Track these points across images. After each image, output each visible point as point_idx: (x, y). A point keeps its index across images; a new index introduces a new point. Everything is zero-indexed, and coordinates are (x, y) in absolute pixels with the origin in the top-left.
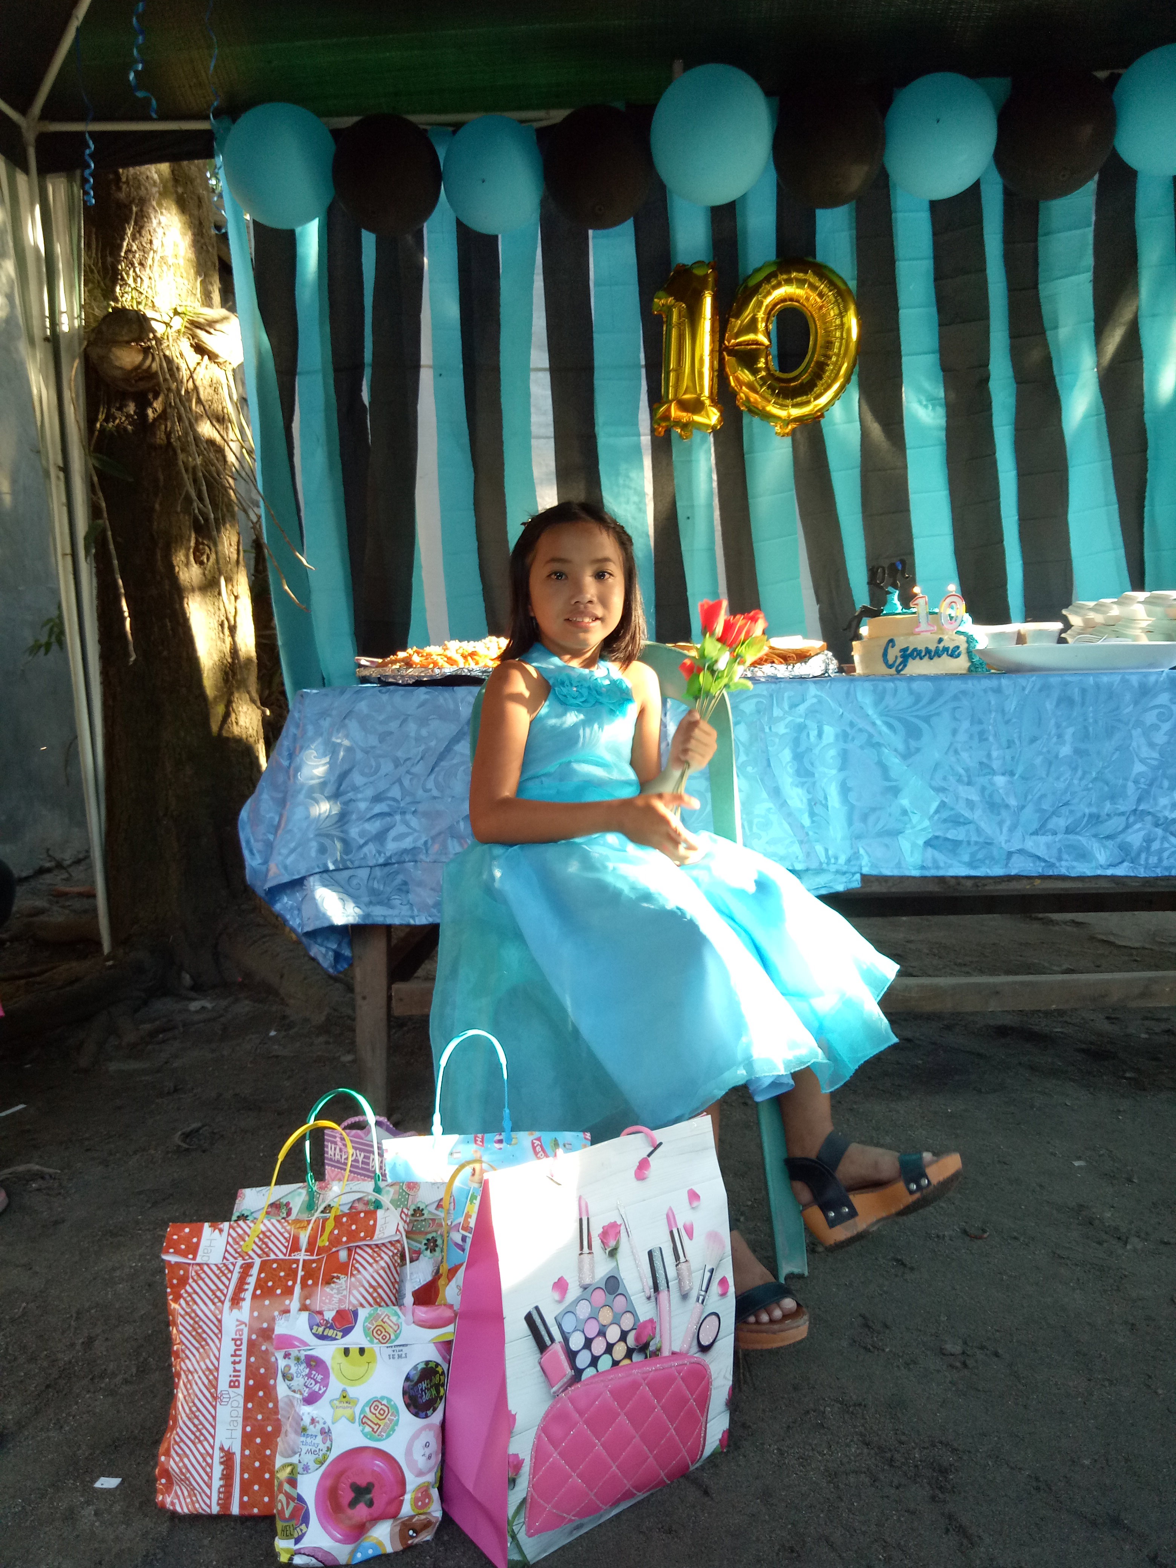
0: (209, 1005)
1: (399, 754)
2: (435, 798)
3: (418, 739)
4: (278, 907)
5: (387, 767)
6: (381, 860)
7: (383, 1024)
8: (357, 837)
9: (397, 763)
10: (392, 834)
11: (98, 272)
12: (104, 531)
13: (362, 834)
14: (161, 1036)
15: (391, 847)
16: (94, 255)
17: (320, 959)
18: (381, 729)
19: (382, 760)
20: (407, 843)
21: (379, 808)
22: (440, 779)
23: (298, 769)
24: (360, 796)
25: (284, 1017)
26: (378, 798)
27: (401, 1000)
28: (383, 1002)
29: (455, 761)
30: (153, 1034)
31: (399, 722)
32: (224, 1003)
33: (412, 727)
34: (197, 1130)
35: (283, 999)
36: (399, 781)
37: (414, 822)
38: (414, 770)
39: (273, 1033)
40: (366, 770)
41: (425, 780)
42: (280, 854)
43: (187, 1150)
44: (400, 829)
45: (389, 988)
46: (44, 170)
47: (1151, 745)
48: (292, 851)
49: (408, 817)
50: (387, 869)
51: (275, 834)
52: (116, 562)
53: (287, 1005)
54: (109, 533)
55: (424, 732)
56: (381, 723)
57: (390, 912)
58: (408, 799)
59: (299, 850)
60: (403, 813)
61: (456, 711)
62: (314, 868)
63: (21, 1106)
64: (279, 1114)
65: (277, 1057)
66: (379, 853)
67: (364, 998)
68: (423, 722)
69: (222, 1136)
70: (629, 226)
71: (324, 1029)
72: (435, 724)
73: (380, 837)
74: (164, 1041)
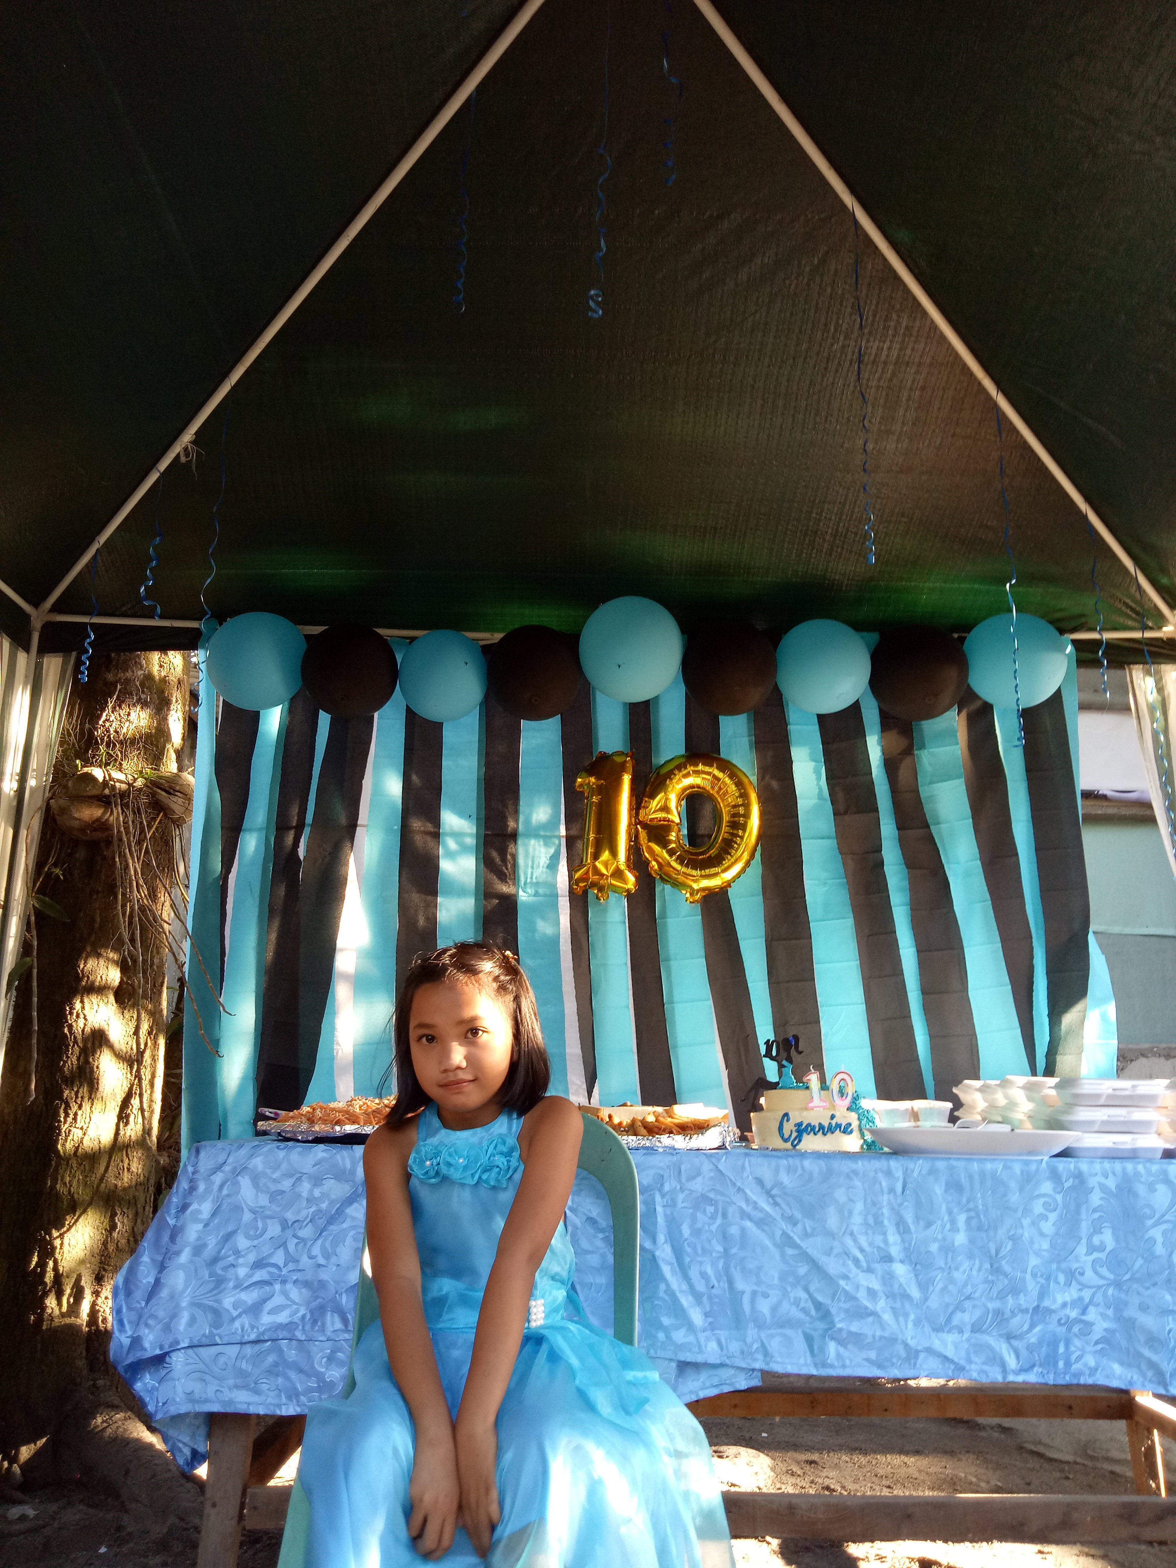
0: (32, 1512)
1: (288, 1215)
2: (319, 1266)
3: (310, 1200)
4: (138, 1387)
5: (274, 1229)
6: (253, 1337)
7: (231, 1542)
8: (230, 1309)
9: (285, 1225)
10: (270, 1305)
11: (75, 736)
12: (30, 968)
13: (235, 1306)
15: (266, 1319)
16: (74, 721)
19: (269, 1221)
20: (284, 1317)
21: (261, 1275)
22: (328, 1244)
24: (241, 1261)
26: (259, 1265)
27: (255, 1508)
28: (234, 1511)
29: (345, 1226)
31: (292, 1180)
33: (305, 1187)
35: (123, 1504)
36: (284, 1245)
37: (295, 1293)
38: (301, 1234)
39: (103, 1550)
40: (251, 1233)
41: (312, 1245)
44: (278, 1300)
45: (244, 1492)
46: (44, 650)
47: (1042, 1236)
49: (289, 1286)
50: (257, 1347)
52: (35, 999)
54: (35, 971)
55: (317, 1193)
56: (274, 1181)
57: (255, 1398)
58: (291, 1266)
60: (284, 1282)
61: (352, 1171)
62: (178, 1343)
66: (252, 1327)
67: (214, 1505)
68: (317, 1181)
70: (556, 720)
71: (164, 1545)
72: (329, 1184)
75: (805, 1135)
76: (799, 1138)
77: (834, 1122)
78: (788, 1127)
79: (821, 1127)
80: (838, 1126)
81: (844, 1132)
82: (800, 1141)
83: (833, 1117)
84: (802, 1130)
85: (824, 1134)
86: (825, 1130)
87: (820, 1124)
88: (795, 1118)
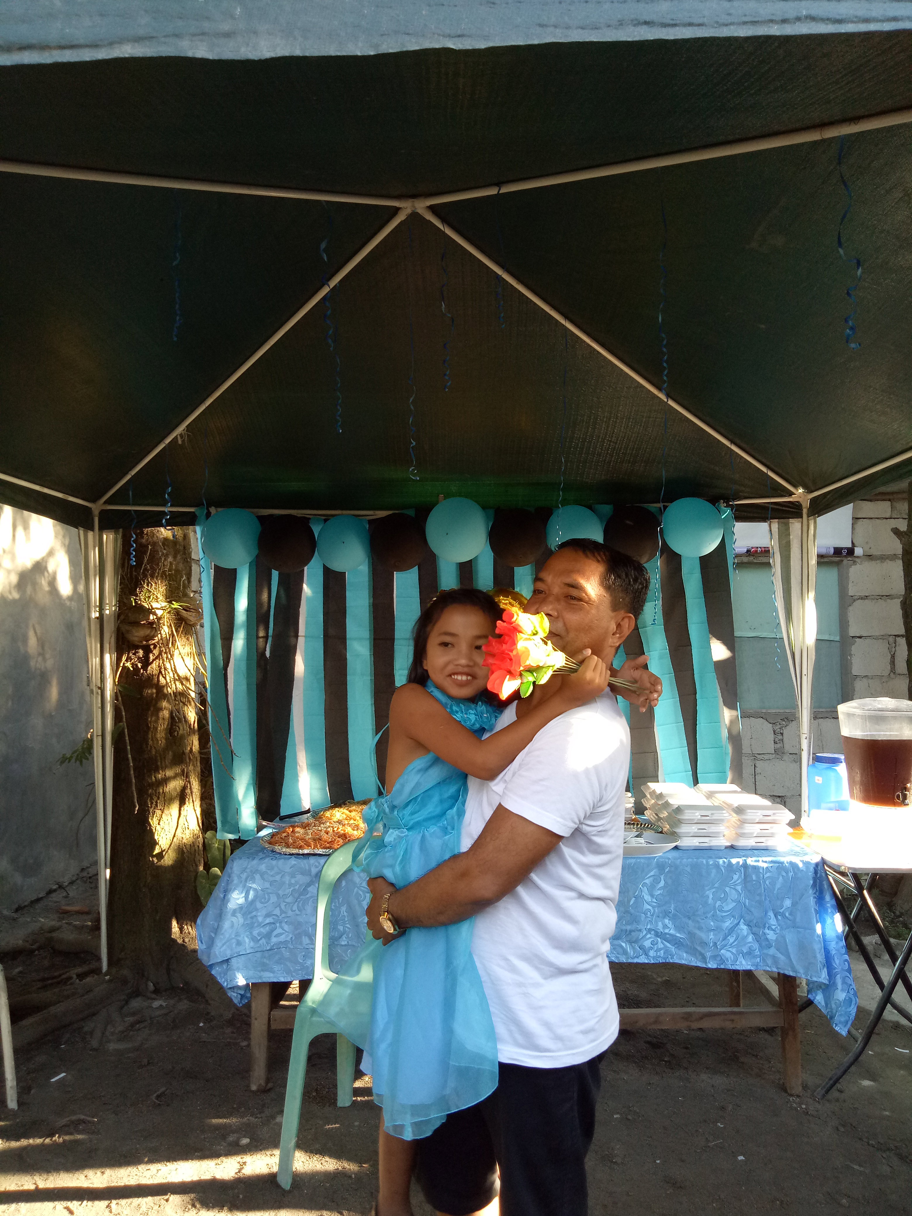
0: (164, 1004)
1: (281, 892)
2: (297, 915)
3: (290, 885)
4: (213, 972)
5: (273, 899)
6: (268, 948)
7: (265, 1034)
8: (257, 936)
9: (278, 896)
10: (275, 933)
11: (128, 580)
12: (123, 729)
13: (259, 934)
14: (138, 1026)
15: (274, 940)
16: (126, 570)
17: (233, 998)
18: (271, 879)
19: (271, 895)
20: (282, 938)
21: (268, 921)
22: (300, 905)
23: (228, 901)
24: (259, 914)
25: (208, 1013)
26: (268, 915)
27: (275, 1020)
28: (265, 1021)
29: (308, 896)
30: (132, 1025)
31: (280, 875)
32: (172, 1002)
33: (287, 879)
34: (163, 1093)
35: (207, 1001)
36: (279, 906)
37: (286, 927)
38: (287, 900)
39: (201, 1025)
40: (263, 900)
41: (293, 906)
42: (217, 946)
43: (159, 1105)
44: (279, 931)
45: (270, 1014)
46: (102, 528)
47: (652, 896)
48: (223, 945)
49: (283, 924)
50: (271, 952)
51: (216, 934)
52: (129, 747)
53: (209, 1004)
54: (126, 730)
55: (293, 881)
56: (272, 876)
57: (272, 975)
58: (283, 915)
59: (228, 944)
60: (281, 923)
61: (310, 871)
62: (234, 954)
63: (63, 1075)
64: (207, 1081)
65: (205, 1042)
66: (267, 943)
67: (256, 1019)
68: (293, 876)
69: (177, 1096)
70: (416, 569)
71: (230, 1022)
72: (299, 877)
73: (268, 936)
74: (139, 1030)
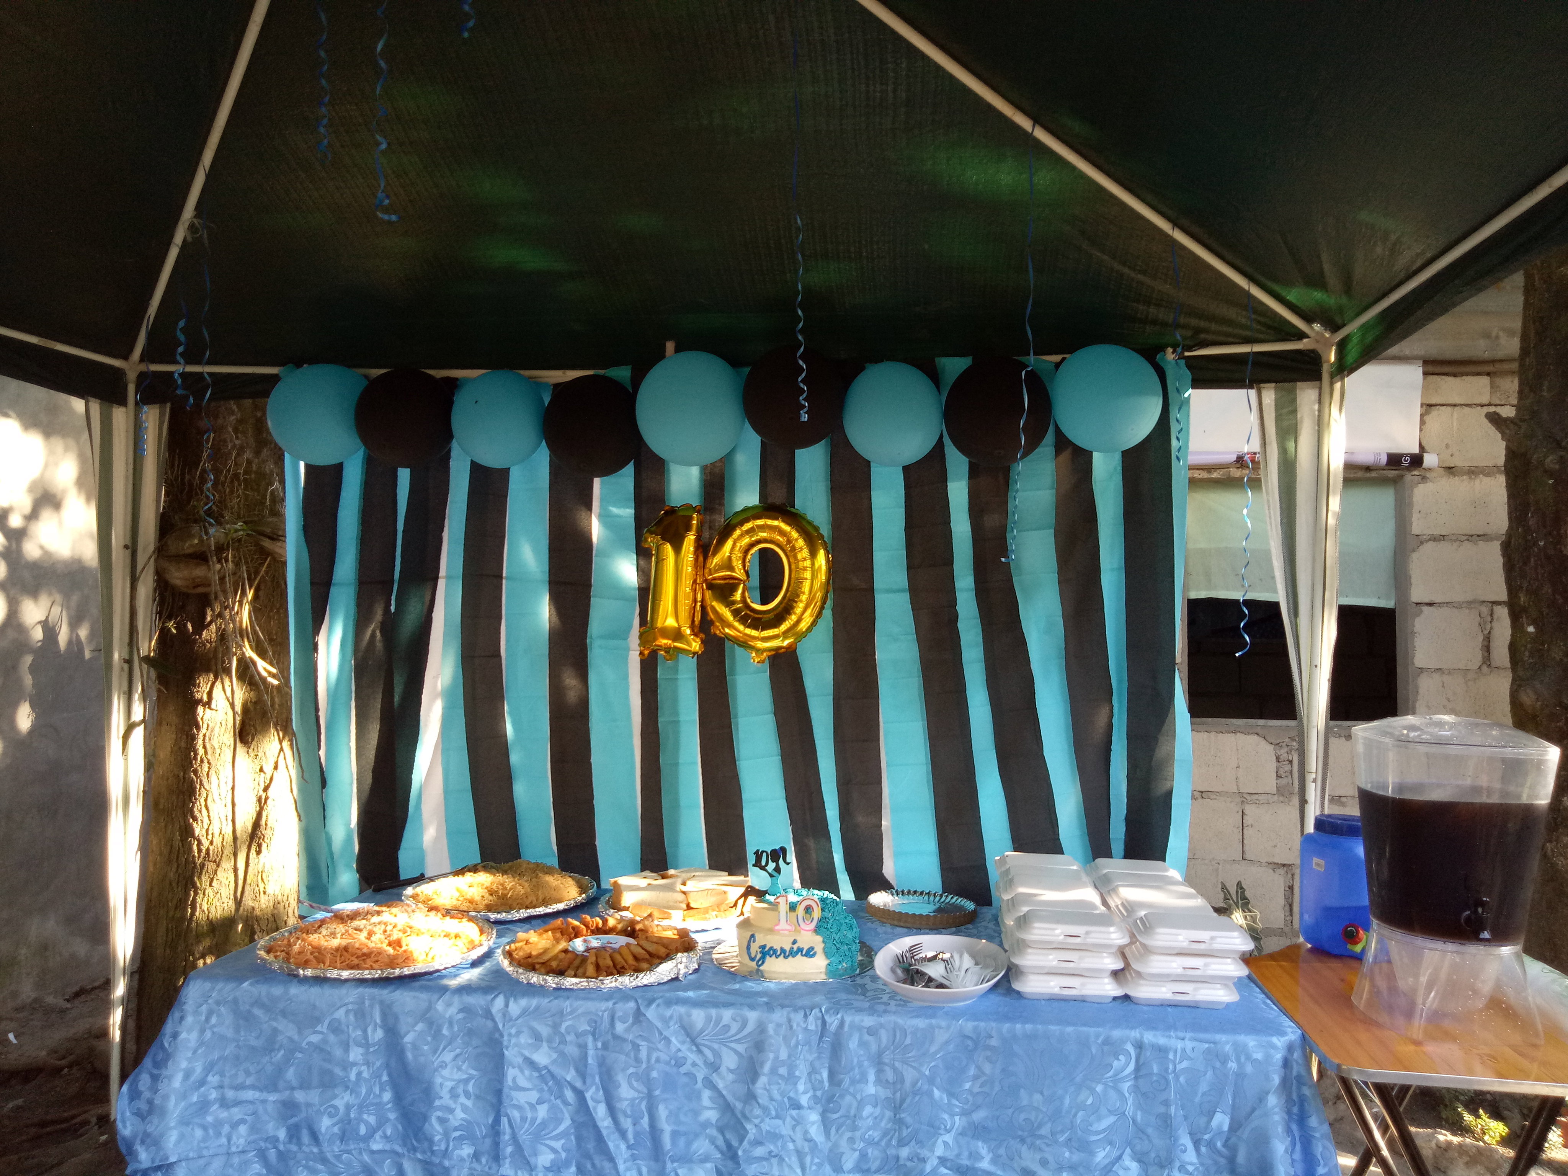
46: (141, 403)
70: (630, 470)
75: (768, 957)
76: (763, 959)
77: (795, 947)
78: (754, 948)
79: (783, 951)
80: (800, 950)
81: (806, 955)
82: (763, 963)
83: (794, 942)
84: (766, 952)
85: (786, 957)
86: (786, 954)
87: (782, 949)
88: (761, 940)
